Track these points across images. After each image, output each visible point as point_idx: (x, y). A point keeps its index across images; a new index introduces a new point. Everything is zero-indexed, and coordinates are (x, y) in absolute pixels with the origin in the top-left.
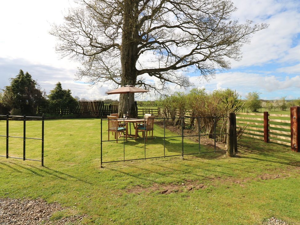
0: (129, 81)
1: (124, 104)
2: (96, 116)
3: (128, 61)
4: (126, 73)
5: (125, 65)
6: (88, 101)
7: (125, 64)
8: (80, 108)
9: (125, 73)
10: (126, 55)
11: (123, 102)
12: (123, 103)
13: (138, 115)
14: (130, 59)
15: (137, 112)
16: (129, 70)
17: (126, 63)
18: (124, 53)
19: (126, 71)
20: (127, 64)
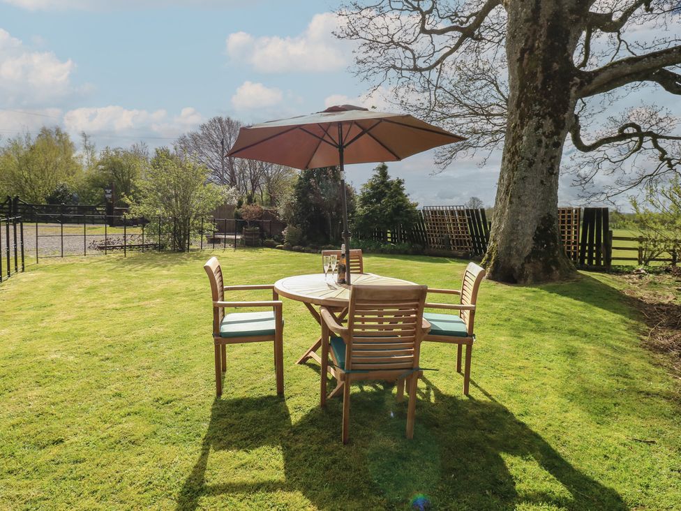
0: (533, 122)
1: (506, 214)
2: (461, 253)
3: (534, 41)
4: (521, 92)
5: (518, 60)
6: (444, 208)
7: (521, 60)
8: (424, 228)
9: (517, 93)
10: (527, 21)
11: (504, 207)
12: (503, 213)
13: (614, 263)
14: (543, 31)
15: (608, 248)
16: (533, 75)
17: (523, 51)
18: (517, 13)
19: (523, 87)
20: (526, 56)
